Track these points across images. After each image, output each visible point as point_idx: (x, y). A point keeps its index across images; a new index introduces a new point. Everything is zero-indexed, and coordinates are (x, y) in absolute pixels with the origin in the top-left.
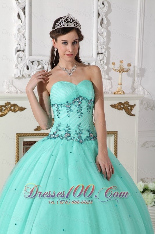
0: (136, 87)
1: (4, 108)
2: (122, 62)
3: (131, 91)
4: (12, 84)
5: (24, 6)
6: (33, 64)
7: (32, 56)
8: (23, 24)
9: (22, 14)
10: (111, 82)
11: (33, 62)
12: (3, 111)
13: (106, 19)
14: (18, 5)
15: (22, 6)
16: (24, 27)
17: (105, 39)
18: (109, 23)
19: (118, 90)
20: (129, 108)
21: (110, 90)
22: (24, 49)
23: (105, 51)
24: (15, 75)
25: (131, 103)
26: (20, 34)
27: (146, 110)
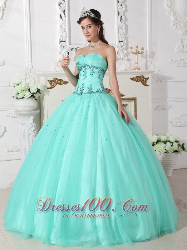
0: (148, 66)
1: (53, 82)
2: (137, 47)
3: (145, 69)
4: (58, 66)
5: (64, 9)
6: (72, 51)
7: (71, 44)
8: (64, 22)
9: (63, 15)
10: (130, 63)
11: (72, 49)
12: (52, 84)
13: (124, 16)
14: (60, 9)
16: (65, 24)
17: (124, 31)
18: (126, 19)
19: (135, 68)
20: (144, 80)
21: (130, 68)
22: (65, 40)
23: (124, 40)
24: (59, 59)
25: (146, 76)
26: (62, 29)
27: (157, 82)
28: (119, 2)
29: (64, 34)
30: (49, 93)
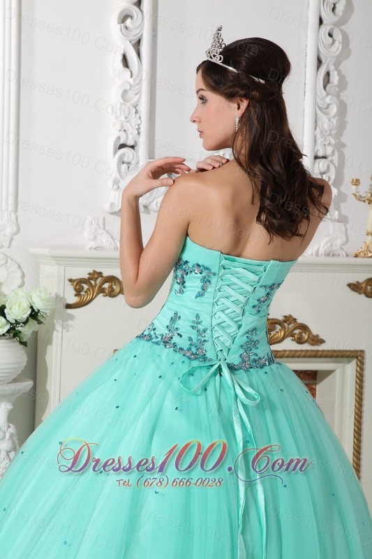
1: (86, 287)
4: (104, 228)
5: (137, 38)
8: (134, 80)
9: (132, 56)
10: (346, 229)
12: (83, 293)
13: (336, 73)
14: (123, 34)
15: (134, 36)
16: (137, 87)
17: (335, 122)
18: (343, 84)
19: (364, 248)
21: (344, 247)
22: (136, 142)
23: (333, 152)
24: (112, 205)
26: (128, 105)
28: (324, 22)
29: (134, 120)
30: (70, 322)
